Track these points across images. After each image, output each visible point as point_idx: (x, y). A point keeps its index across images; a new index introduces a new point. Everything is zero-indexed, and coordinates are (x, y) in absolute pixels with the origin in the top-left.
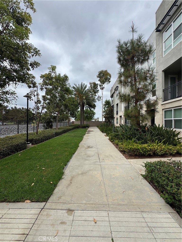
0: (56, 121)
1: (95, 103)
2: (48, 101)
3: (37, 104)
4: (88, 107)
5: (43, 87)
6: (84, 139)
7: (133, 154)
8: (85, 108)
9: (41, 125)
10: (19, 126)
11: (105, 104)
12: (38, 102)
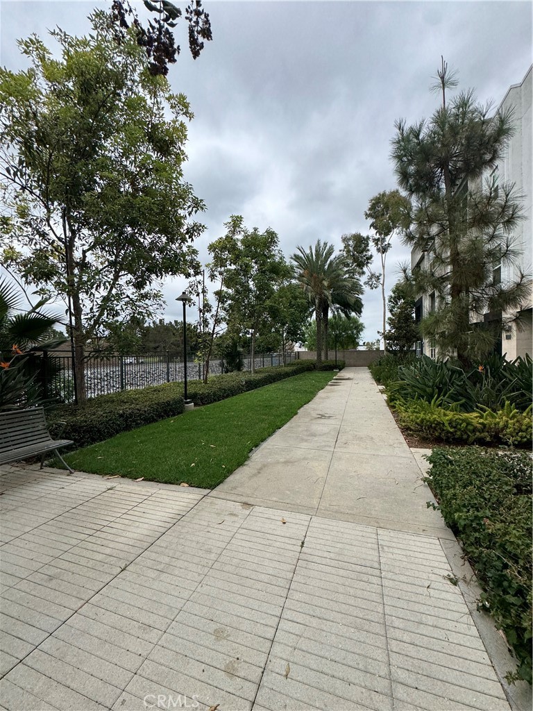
0: (249, 352)
1: (360, 296)
2: (229, 302)
3: (204, 314)
4: (338, 308)
5: (215, 273)
6: (316, 399)
7: (430, 436)
8: (330, 312)
9: (215, 363)
10: (171, 365)
11: (393, 295)
12: (207, 307)
